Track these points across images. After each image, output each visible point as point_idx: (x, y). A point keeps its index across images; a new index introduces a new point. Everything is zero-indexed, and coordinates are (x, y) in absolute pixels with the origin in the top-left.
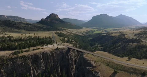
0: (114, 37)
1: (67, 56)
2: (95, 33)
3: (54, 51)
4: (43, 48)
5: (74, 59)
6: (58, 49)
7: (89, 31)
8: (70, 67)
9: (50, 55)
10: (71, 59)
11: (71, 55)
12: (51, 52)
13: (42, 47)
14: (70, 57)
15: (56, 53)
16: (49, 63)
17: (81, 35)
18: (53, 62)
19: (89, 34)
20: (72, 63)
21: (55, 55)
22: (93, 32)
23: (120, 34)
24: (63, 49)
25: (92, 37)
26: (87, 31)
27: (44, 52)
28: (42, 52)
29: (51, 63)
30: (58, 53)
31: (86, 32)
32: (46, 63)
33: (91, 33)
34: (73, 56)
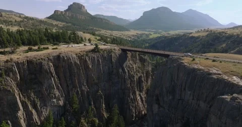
0: (198, 37)
1: (121, 70)
2: (151, 37)
3: (87, 55)
5: (136, 78)
6: (98, 51)
7: (141, 35)
8: (129, 96)
9: (76, 64)
10: (129, 78)
11: (129, 67)
12: (80, 57)
14: (128, 71)
15: (93, 60)
16: (75, 87)
18: (87, 83)
19: (141, 38)
20: (132, 87)
21: (90, 66)
23: (208, 33)
24: (110, 51)
25: (149, 43)
27: (59, 56)
28: (55, 55)
29: (80, 87)
30: (98, 60)
31: (136, 36)
32: (68, 86)
33: (144, 37)
34: (135, 70)
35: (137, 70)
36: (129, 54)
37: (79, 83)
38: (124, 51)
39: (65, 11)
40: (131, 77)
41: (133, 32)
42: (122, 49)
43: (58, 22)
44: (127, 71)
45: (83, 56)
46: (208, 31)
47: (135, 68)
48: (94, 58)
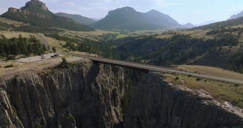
0: (164, 40)
1: (93, 86)
2: (118, 37)
3: (52, 73)
4: (11, 66)
6: (66, 67)
7: (108, 35)
8: (104, 114)
9: (38, 87)
10: (104, 93)
11: (103, 81)
12: (44, 77)
13: (9, 63)
14: (102, 86)
15: (60, 78)
16: (39, 115)
17: (97, 41)
18: (54, 108)
19: (108, 39)
20: (107, 104)
21: (57, 87)
22: (114, 36)
23: (172, 35)
24: (79, 65)
25: (117, 45)
26: (104, 34)
28: (9, 78)
29: (46, 114)
30: (67, 78)
31: (102, 36)
32: (29, 116)
33: (111, 37)
34: (109, 83)
35: (110, 83)
36: (101, 66)
37: (44, 109)
38: (96, 63)
39: (22, 8)
40: (105, 92)
41: (99, 33)
42: (93, 61)
43: (14, 21)
44: (100, 86)
45: (47, 75)
46: (172, 33)
47: (108, 80)
48: (61, 75)
